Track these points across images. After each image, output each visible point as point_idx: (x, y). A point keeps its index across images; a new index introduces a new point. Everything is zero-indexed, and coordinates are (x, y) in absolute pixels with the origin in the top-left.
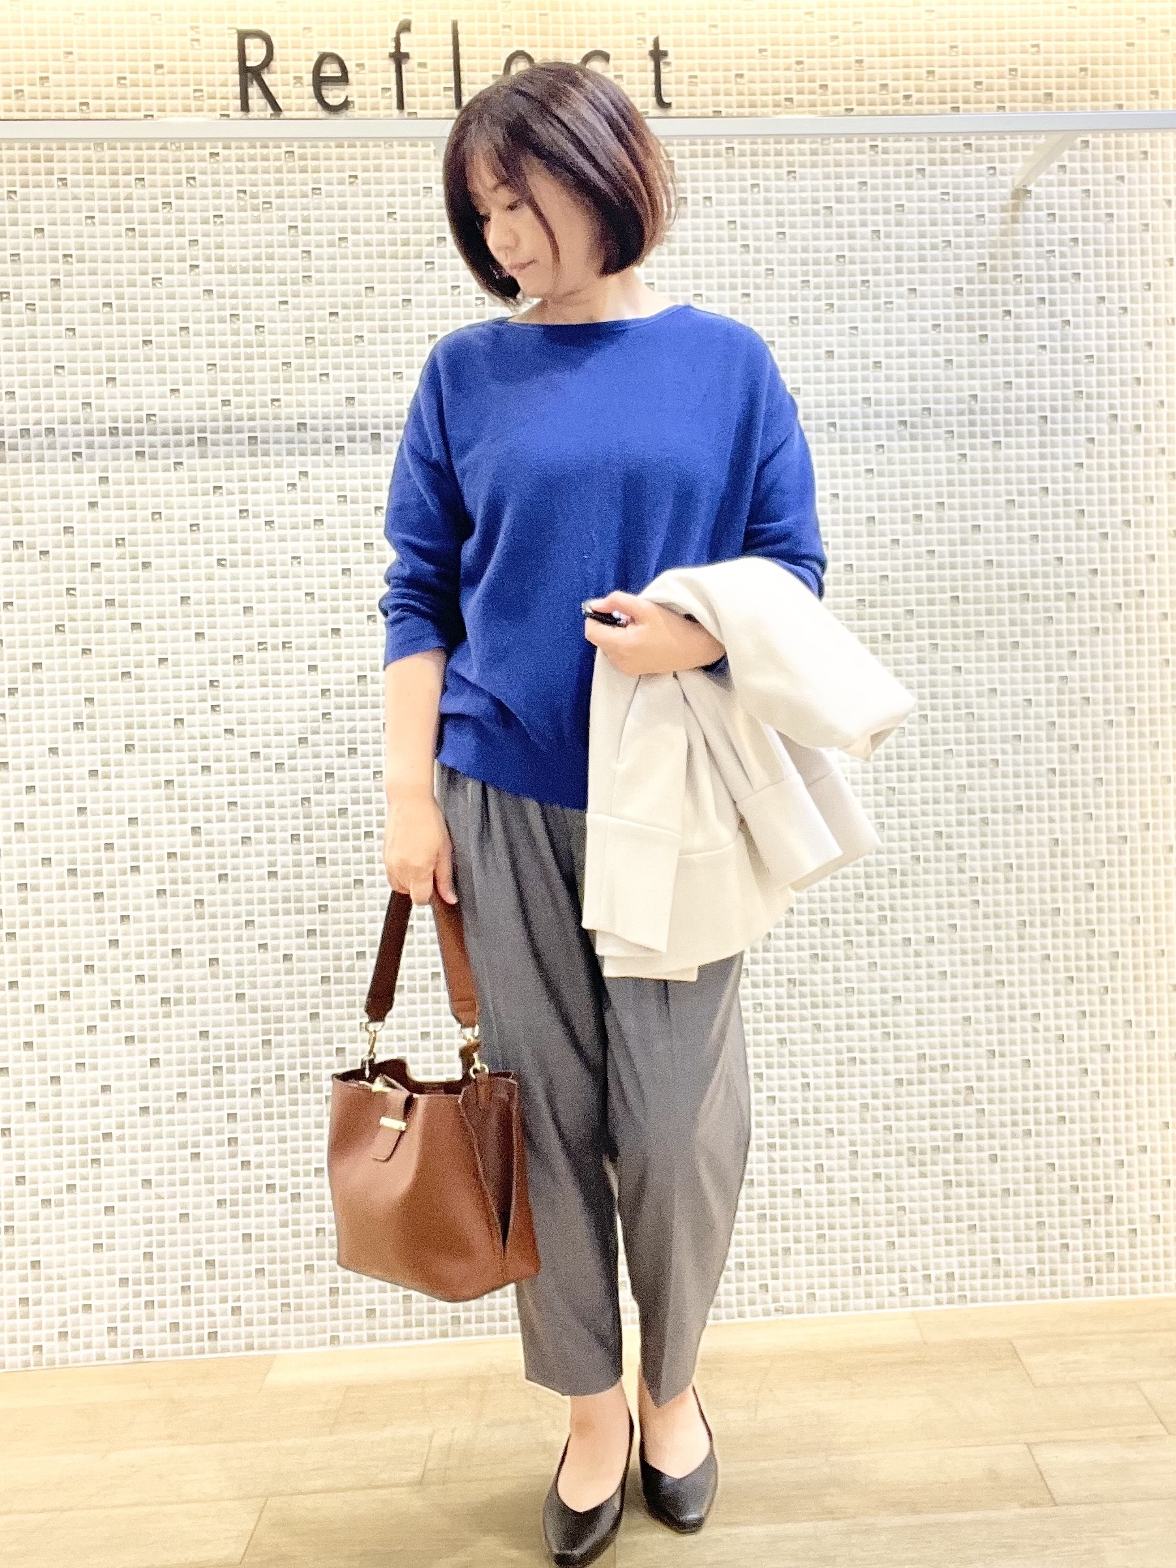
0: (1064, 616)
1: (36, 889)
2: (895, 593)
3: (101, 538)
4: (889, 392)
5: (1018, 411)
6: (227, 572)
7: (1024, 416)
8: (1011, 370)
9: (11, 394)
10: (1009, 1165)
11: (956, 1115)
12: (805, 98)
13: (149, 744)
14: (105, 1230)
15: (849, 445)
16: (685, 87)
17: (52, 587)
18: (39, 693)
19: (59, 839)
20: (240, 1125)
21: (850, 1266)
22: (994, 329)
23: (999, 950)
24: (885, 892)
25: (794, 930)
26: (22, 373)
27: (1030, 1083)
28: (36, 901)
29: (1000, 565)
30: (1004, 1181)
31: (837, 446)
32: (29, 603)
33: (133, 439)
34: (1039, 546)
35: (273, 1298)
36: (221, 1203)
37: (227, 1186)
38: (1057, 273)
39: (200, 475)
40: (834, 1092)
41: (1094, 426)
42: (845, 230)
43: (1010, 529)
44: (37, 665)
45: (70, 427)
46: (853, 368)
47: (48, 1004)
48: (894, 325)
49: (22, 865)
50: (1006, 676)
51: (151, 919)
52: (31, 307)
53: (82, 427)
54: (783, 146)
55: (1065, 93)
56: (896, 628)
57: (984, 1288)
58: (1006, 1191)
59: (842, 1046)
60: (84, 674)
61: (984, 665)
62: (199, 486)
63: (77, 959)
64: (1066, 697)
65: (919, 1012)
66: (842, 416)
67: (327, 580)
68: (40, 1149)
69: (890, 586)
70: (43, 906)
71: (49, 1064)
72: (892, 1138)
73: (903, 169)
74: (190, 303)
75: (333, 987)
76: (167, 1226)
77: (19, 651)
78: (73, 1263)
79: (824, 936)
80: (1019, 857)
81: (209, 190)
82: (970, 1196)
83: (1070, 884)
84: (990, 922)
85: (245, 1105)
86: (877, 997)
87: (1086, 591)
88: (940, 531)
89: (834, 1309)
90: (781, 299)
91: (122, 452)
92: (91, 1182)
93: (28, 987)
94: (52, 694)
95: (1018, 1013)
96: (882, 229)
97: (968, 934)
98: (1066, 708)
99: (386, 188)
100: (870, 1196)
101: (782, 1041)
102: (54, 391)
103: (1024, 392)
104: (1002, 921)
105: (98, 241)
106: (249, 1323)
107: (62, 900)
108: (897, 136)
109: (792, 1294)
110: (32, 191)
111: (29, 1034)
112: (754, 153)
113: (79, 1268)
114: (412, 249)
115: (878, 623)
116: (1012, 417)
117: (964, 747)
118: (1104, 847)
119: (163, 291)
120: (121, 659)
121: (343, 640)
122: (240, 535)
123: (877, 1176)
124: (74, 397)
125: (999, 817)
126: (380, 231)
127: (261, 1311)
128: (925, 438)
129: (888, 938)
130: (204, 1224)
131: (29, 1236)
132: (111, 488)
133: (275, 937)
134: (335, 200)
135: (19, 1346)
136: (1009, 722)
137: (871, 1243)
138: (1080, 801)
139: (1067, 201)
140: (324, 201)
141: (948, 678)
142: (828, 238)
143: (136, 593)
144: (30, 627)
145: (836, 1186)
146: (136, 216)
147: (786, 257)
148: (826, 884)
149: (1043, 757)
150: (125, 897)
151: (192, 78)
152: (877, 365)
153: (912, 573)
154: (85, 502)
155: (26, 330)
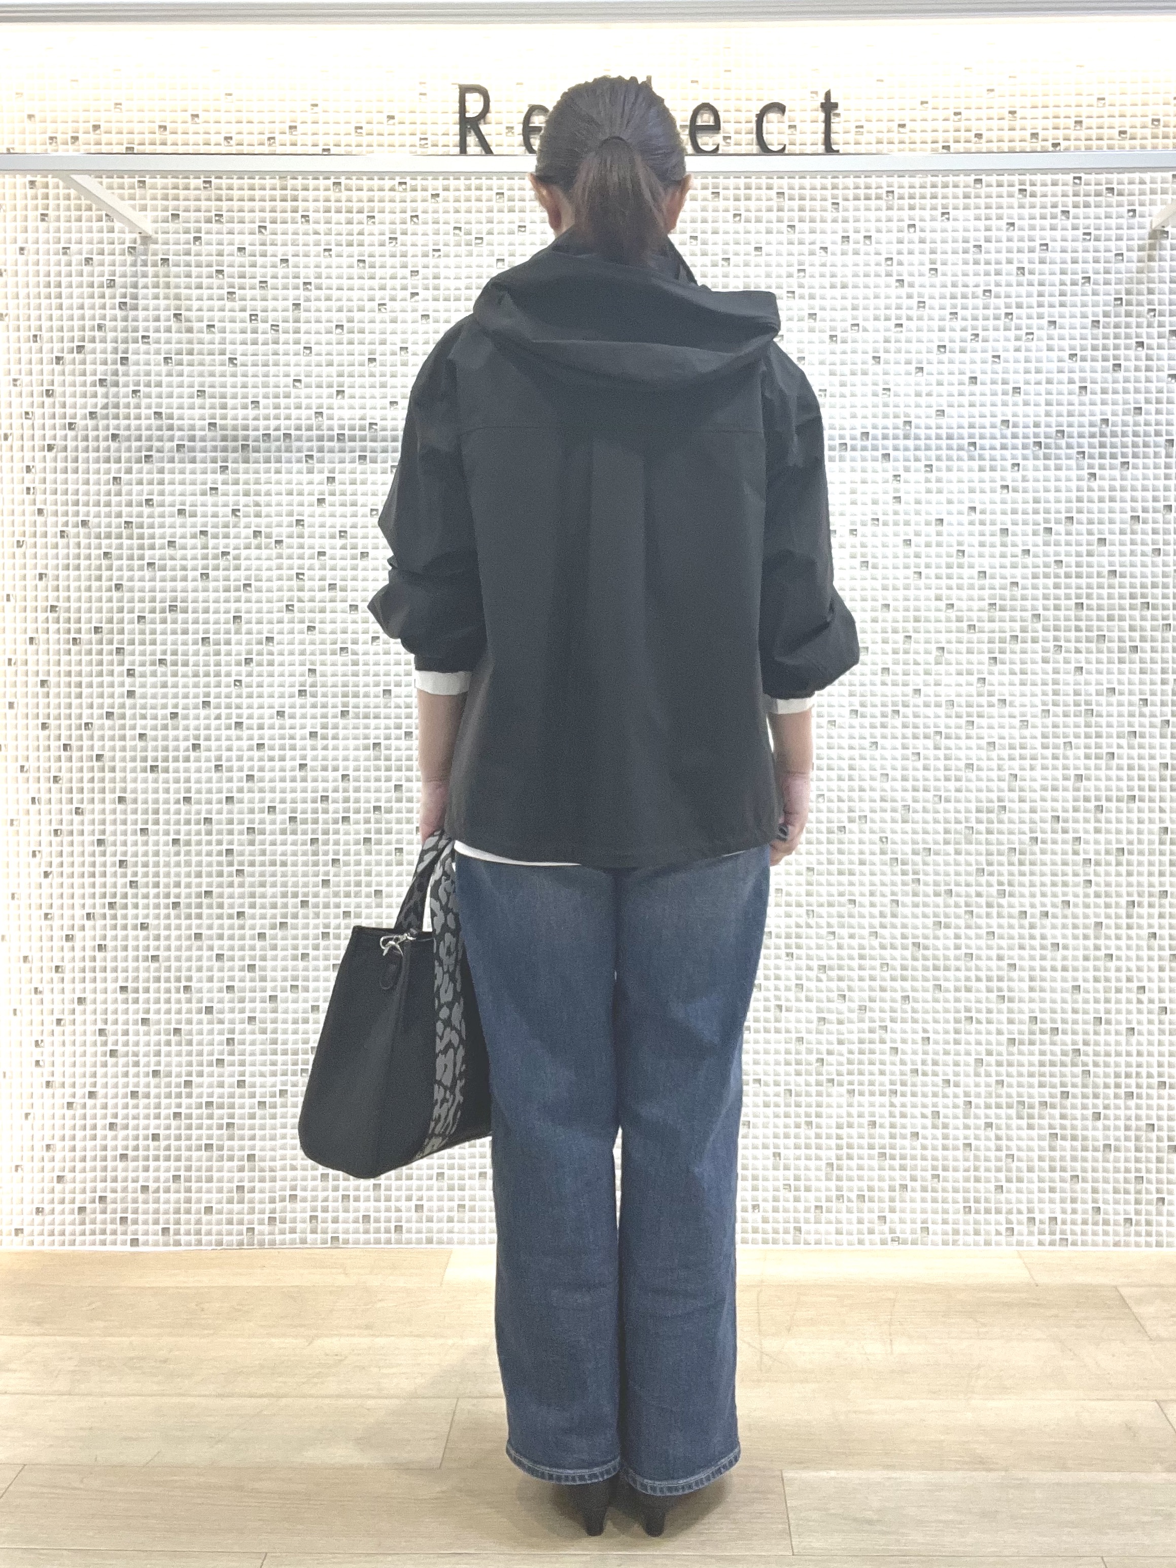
1: (262, 832)
2: (1024, 598)
3: (327, 531)
4: (1026, 416)
5: (1146, 434)
7: (1151, 440)
8: (1141, 397)
9: (256, 403)
10: (1111, 1123)
11: (1063, 1075)
12: (961, 146)
13: (362, 710)
15: (987, 464)
16: (851, 137)
17: (285, 572)
18: (271, 663)
19: (283, 791)
21: (961, 1206)
22: (1127, 359)
23: (1108, 927)
24: (1005, 869)
25: (919, 900)
26: (265, 385)
27: (1134, 1049)
28: (262, 843)
29: (1123, 576)
30: (1107, 1138)
31: (975, 464)
32: (265, 585)
33: (358, 444)
34: (1159, 560)
35: (451, 1199)
40: (951, 1047)
42: (992, 268)
43: (1133, 543)
44: (269, 639)
45: (304, 433)
46: (994, 394)
47: (268, 932)
48: (1033, 355)
49: (252, 811)
50: (1124, 678)
51: (358, 863)
52: (275, 328)
53: (314, 433)
54: (939, 190)
56: (1024, 630)
57: (1084, 1233)
58: (1107, 1147)
59: (960, 1005)
60: (309, 648)
61: (1104, 667)
63: (295, 895)
65: (1032, 979)
66: (982, 437)
68: (259, 1058)
69: (1019, 592)
70: (269, 848)
71: (269, 985)
72: (1003, 1091)
73: (1048, 211)
74: (410, 327)
77: (255, 627)
78: (283, 1158)
79: (947, 906)
80: (1130, 843)
81: (430, 228)
82: (1073, 1149)
84: (1101, 901)
86: (994, 964)
88: (1068, 544)
89: (945, 1243)
90: (930, 330)
91: (347, 456)
93: (253, 917)
94: (281, 664)
95: (1124, 985)
96: (1027, 266)
97: (1080, 911)
100: (982, 1144)
101: (906, 998)
102: (292, 401)
103: (1152, 418)
104: (1113, 900)
105: (334, 272)
106: (430, 1220)
107: (284, 843)
109: (908, 1227)
110: (279, 227)
111: (253, 958)
112: (912, 197)
113: (287, 1162)
115: (1007, 625)
116: (1140, 440)
117: (1082, 741)
119: (387, 316)
120: (340, 637)
123: (989, 1125)
124: (308, 407)
125: (1113, 805)
127: (440, 1210)
128: (1058, 458)
129: (1005, 911)
131: (247, 1133)
132: (337, 487)
135: (235, 1228)
136: (1125, 720)
137: (981, 1186)
140: (528, 237)
141: (1071, 678)
142: (976, 274)
143: (354, 579)
144: (265, 606)
145: (951, 1132)
146: (367, 250)
147: (937, 291)
148: (951, 859)
149: (1157, 752)
150: (337, 843)
151: (419, 129)
152: (1016, 390)
153: (1041, 582)
154: (314, 499)
155: (272, 347)
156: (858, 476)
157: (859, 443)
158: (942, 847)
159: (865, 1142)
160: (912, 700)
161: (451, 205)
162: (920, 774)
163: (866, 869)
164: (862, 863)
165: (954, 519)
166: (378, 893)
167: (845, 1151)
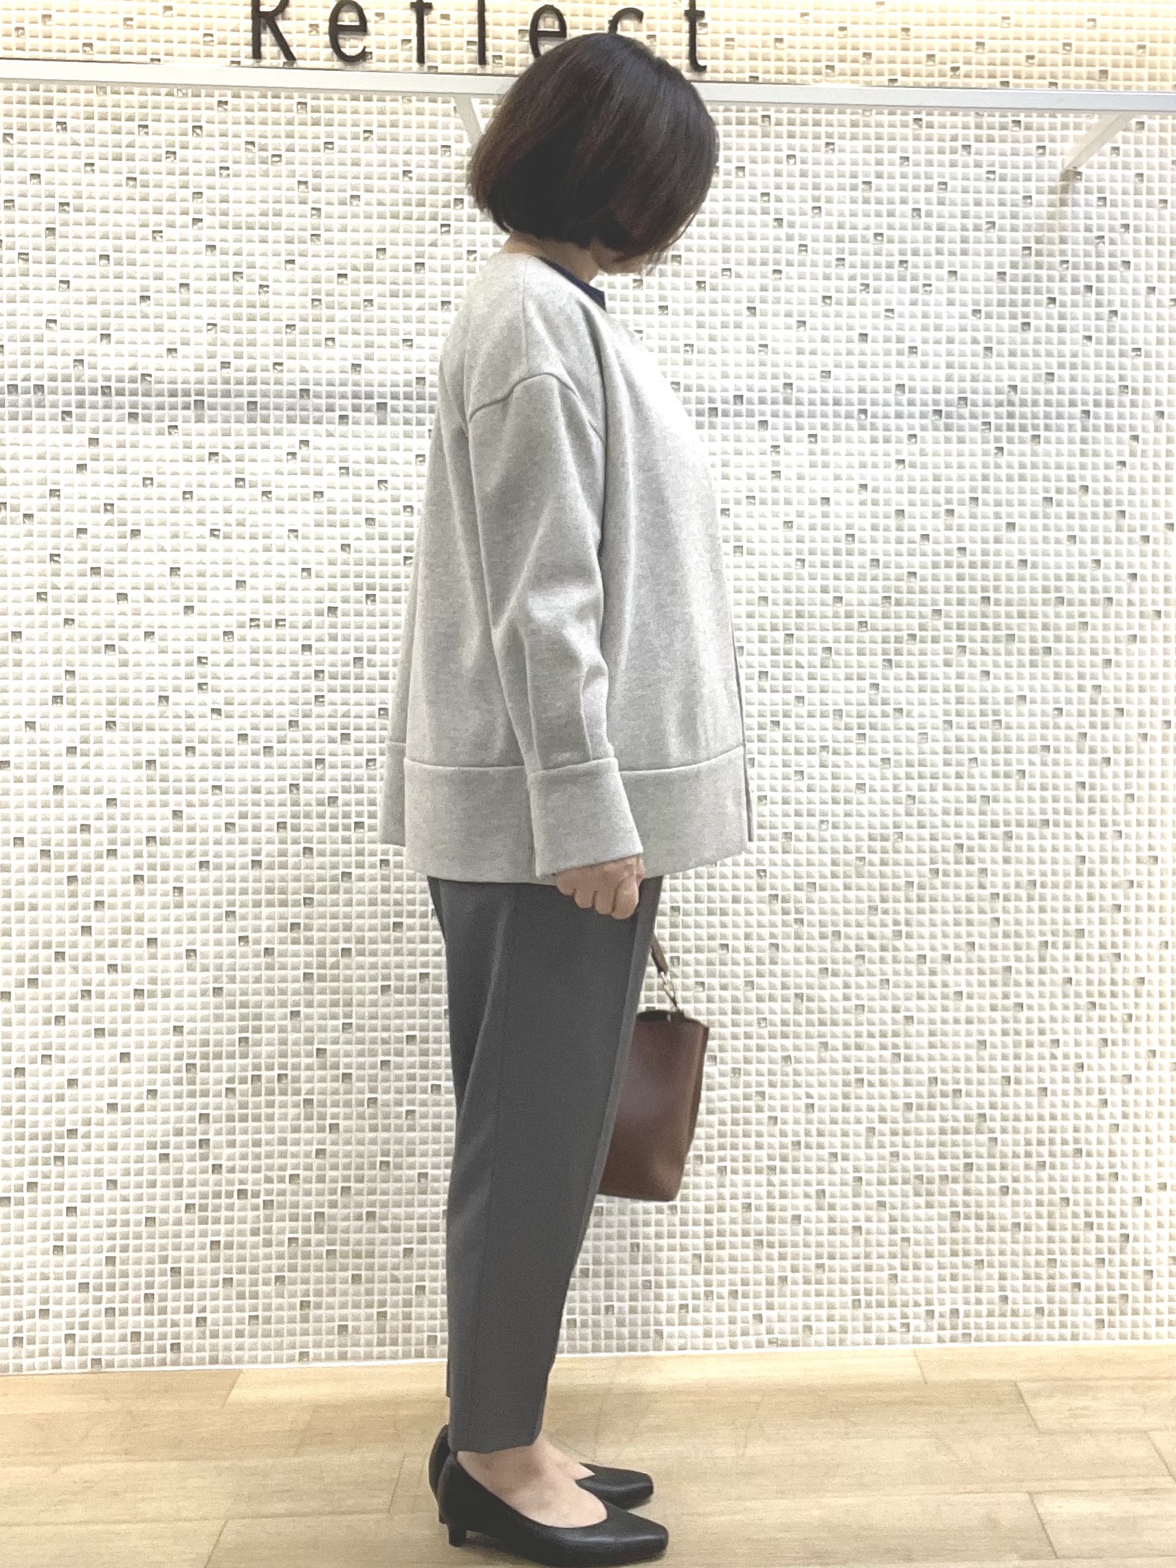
0: (1100, 622)
1: (7, 869)
2: (923, 591)
3: (89, 504)
4: (924, 379)
5: (1060, 404)
6: (220, 543)
7: (1066, 410)
8: (1054, 361)
10: (1021, 1198)
11: (967, 1144)
12: (848, 67)
13: (131, 722)
14: (66, 1231)
15: (880, 434)
16: (720, 51)
17: (35, 554)
18: (18, 664)
19: (33, 819)
20: (213, 1127)
21: (849, 1299)
22: (1037, 317)
23: (1018, 972)
25: (802, 943)
26: (11, 326)
27: (1046, 1112)
28: (7, 882)
29: (1034, 566)
30: (1015, 1215)
31: (867, 435)
32: (10, 568)
33: (126, 399)
34: (1075, 548)
35: (241, 1309)
36: (189, 1207)
37: (197, 1190)
38: (1105, 261)
39: (195, 441)
40: (839, 1115)
41: (1138, 423)
42: (884, 208)
43: (1046, 528)
44: (17, 635)
45: (61, 385)
46: (887, 353)
47: (14, 991)
48: (931, 310)
50: (1037, 684)
51: (127, 906)
52: (23, 256)
53: (73, 385)
54: (823, 117)
55: (1121, 72)
57: (989, 1326)
58: (1017, 1226)
59: (850, 1066)
60: (66, 645)
61: (1014, 671)
62: (194, 453)
63: (48, 946)
64: (1098, 708)
65: (932, 1034)
66: (874, 403)
67: (324, 557)
69: (917, 584)
70: (14, 888)
71: (14, 1055)
72: (898, 1165)
73: (948, 145)
74: (191, 259)
75: (318, 985)
76: (132, 1229)
78: (32, 1265)
79: (834, 950)
80: (1043, 874)
81: (216, 141)
82: (978, 1229)
83: (1096, 904)
84: (1010, 942)
85: (218, 1105)
86: (888, 1017)
87: (1124, 597)
88: (973, 528)
89: (831, 1343)
90: (814, 277)
91: (114, 413)
92: (54, 1180)
94: (32, 665)
95: (1036, 1038)
96: (924, 208)
97: (986, 954)
98: (1099, 720)
99: (403, 146)
100: (873, 1226)
101: (787, 1059)
102: (45, 346)
103: (1067, 385)
104: (1023, 941)
105: (98, 191)
106: (215, 1335)
107: (34, 882)
108: (942, 110)
109: (787, 1326)
110: (29, 135)
112: (791, 123)
113: (38, 1270)
114: (428, 210)
115: (904, 622)
116: (1053, 410)
117: (989, 757)
118: (1133, 867)
119: (164, 245)
120: (104, 632)
121: (340, 620)
122: (236, 506)
123: (882, 1205)
124: (65, 353)
125: (1024, 831)
126: (394, 191)
127: (228, 1322)
128: (960, 429)
129: (902, 955)
130: (171, 1228)
132: (101, 450)
133: (257, 930)
134: (348, 157)
136: (1038, 732)
137: (873, 1275)
138: (1109, 818)
139: (1119, 186)
140: (335, 155)
141: (976, 684)
142: (866, 214)
143: (123, 562)
144: (11, 594)
145: (838, 1213)
146: (138, 165)
147: (821, 233)
148: (839, 895)
149: (1073, 769)
150: (100, 882)
151: (202, 22)
152: (913, 350)
153: (942, 572)
154: (73, 465)
155: (18, 281)
156: (730, 446)
157: (731, 408)
158: (828, 882)
159: (738, 1228)
160: (794, 709)
161: (242, 115)
162: (804, 796)
163: (741, 907)
164: (736, 900)
165: (843, 497)
166: (152, 942)
167: (714, 1241)
